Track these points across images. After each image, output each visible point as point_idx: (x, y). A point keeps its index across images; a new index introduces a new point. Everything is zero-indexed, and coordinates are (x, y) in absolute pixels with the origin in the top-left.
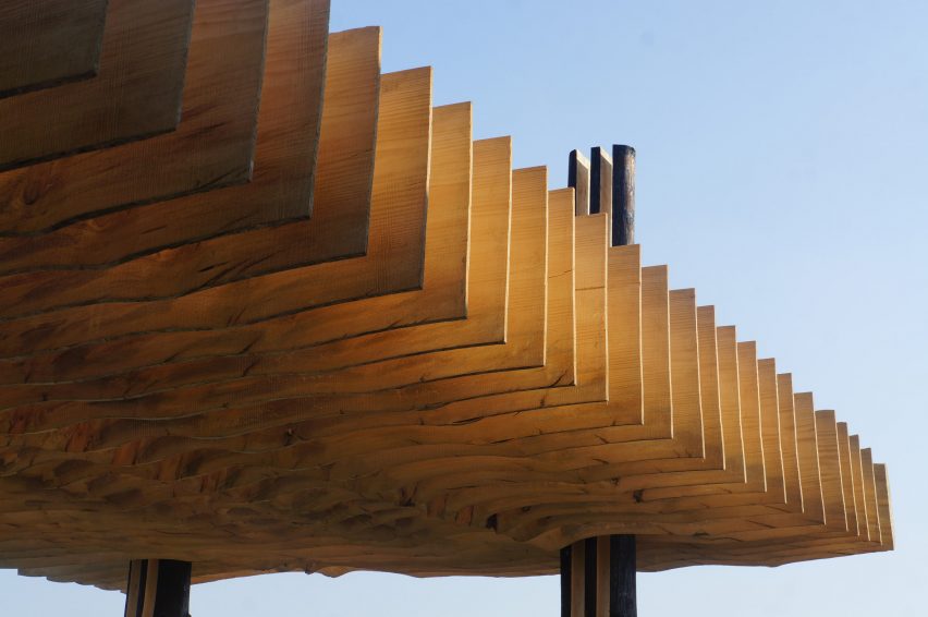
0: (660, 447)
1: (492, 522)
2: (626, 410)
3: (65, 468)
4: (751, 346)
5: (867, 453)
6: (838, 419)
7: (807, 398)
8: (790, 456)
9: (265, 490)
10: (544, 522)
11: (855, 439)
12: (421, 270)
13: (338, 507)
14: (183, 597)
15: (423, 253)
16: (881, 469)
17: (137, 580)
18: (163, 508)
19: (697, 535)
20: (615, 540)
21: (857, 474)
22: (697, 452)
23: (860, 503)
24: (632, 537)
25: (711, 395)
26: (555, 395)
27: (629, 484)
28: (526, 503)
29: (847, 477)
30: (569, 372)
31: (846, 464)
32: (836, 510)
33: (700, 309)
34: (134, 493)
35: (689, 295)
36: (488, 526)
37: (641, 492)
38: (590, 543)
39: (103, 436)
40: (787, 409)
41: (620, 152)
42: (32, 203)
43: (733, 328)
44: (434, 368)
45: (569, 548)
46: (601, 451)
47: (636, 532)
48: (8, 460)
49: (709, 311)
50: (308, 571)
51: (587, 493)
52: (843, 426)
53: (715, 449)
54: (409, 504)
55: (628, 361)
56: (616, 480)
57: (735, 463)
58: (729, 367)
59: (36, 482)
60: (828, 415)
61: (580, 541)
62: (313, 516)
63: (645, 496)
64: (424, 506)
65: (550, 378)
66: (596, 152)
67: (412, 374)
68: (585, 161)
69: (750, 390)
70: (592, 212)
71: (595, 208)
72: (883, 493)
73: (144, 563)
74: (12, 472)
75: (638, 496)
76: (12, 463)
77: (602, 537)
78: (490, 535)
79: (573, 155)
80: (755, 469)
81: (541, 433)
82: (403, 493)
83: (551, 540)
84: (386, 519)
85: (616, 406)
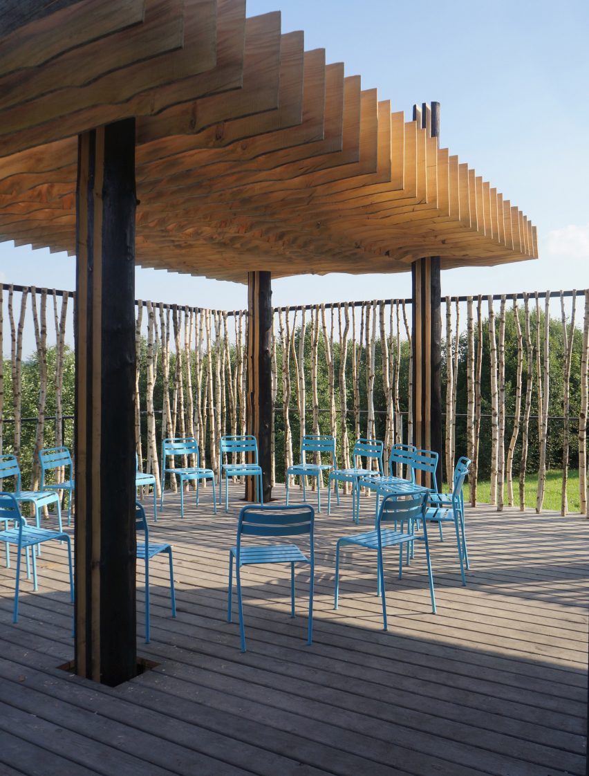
0: (455, 224)
1: (387, 253)
2: (443, 212)
3: (233, 239)
4: (487, 184)
5: (530, 222)
6: (519, 210)
7: (508, 202)
8: (501, 224)
9: (306, 244)
10: (406, 253)
11: (525, 217)
12: (376, 166)
13: (330, 250)
14: (268, 285)
15: (376, 159)
16: (535, 228)
17: (251, 279)
18: (266, 252)
19: (464, 256)
20: (432, 258)
21: (526, 231)
22: (467, 225)
23: (526, 241)
24: (438, 257)
25: (473, 204)
26: (418, 207)
27: (440, 238)
28: (401, 246)
29: (522, 232)
30: (424, 198)
31: (521, 227)
32: (517, 244)
33: (470, 171)
34: (257, 247)
35: (465, 166)
36: (386, 255)
37: (444, 240)
38: (423, 260)
39: (252, 227)
40: (500, 207)
41: (434, 105)
42: (244, 149)
43: (481, 177)
44: (375, 199)
45: (415, 262)
46: (432, 226)
47: (441, 255)
48: (214, 237)
49: (472, 172)
50: (313, 274)
51: (425, 241)
52: (521, 212)
53: (474, 224)
54: (359, 247)
55: (444, 193)
56: (436, 236)
57: (481, 229)
58: (480, 192)
59: (223, 244)
60: (515, 209)
61: (419, 260)
62: (322, 253)
63: (446, 242)
64: (363, 248)
65: (418, 201)
66: (424, 105)
67: (367, 201)
68: (420, 109)
69: (487, 200)
70: (423, 127)
71: (424, 126)
72: (535, 237)
73: (254, 272)
74: (217, 241)
75: (443, 242)
76: (216, 238)
77: (428, 258)
78: (387, 258)
79: (415, 107)
80: (489, 231)
81: (412, 221)
82: (356, 244)
83: (408, 259)
84: (347, 254)
85: (440, 209)
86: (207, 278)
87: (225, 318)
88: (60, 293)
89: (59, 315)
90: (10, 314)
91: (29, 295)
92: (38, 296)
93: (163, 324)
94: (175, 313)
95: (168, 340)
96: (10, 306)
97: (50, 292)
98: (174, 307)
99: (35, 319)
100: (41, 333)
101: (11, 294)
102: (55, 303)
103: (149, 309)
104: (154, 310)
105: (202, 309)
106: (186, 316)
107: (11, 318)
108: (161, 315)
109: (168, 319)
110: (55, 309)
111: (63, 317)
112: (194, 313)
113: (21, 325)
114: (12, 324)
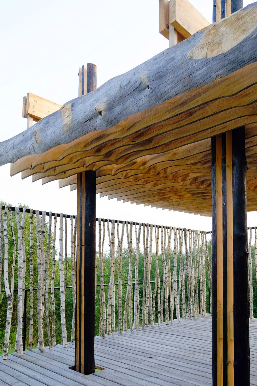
86: (200, 215)
87: (205, 235)
88: (138, 224)
89: (137, 234)
90: (118, 234)
91: (126, 225)
92: (129, 225)
93: (180, 238)
94: (185, 232)
95: (182, 246)
96: (117, 230)
97: (134, 224)
98: (184, 230)
99: (128, 236)
100: (130, 242)
101: (118, 225)
102: (136, 228)
103: (174, 231)
104: (176, 231)
105: (196, 231)
106: (190, 234)
107: (118, 236)
108: (179, 234)
109: (182, 235)
110: (136, 231)
111: (139, 235)
112: (193, 233)
113: (122, 239)
114: (119, 239)
